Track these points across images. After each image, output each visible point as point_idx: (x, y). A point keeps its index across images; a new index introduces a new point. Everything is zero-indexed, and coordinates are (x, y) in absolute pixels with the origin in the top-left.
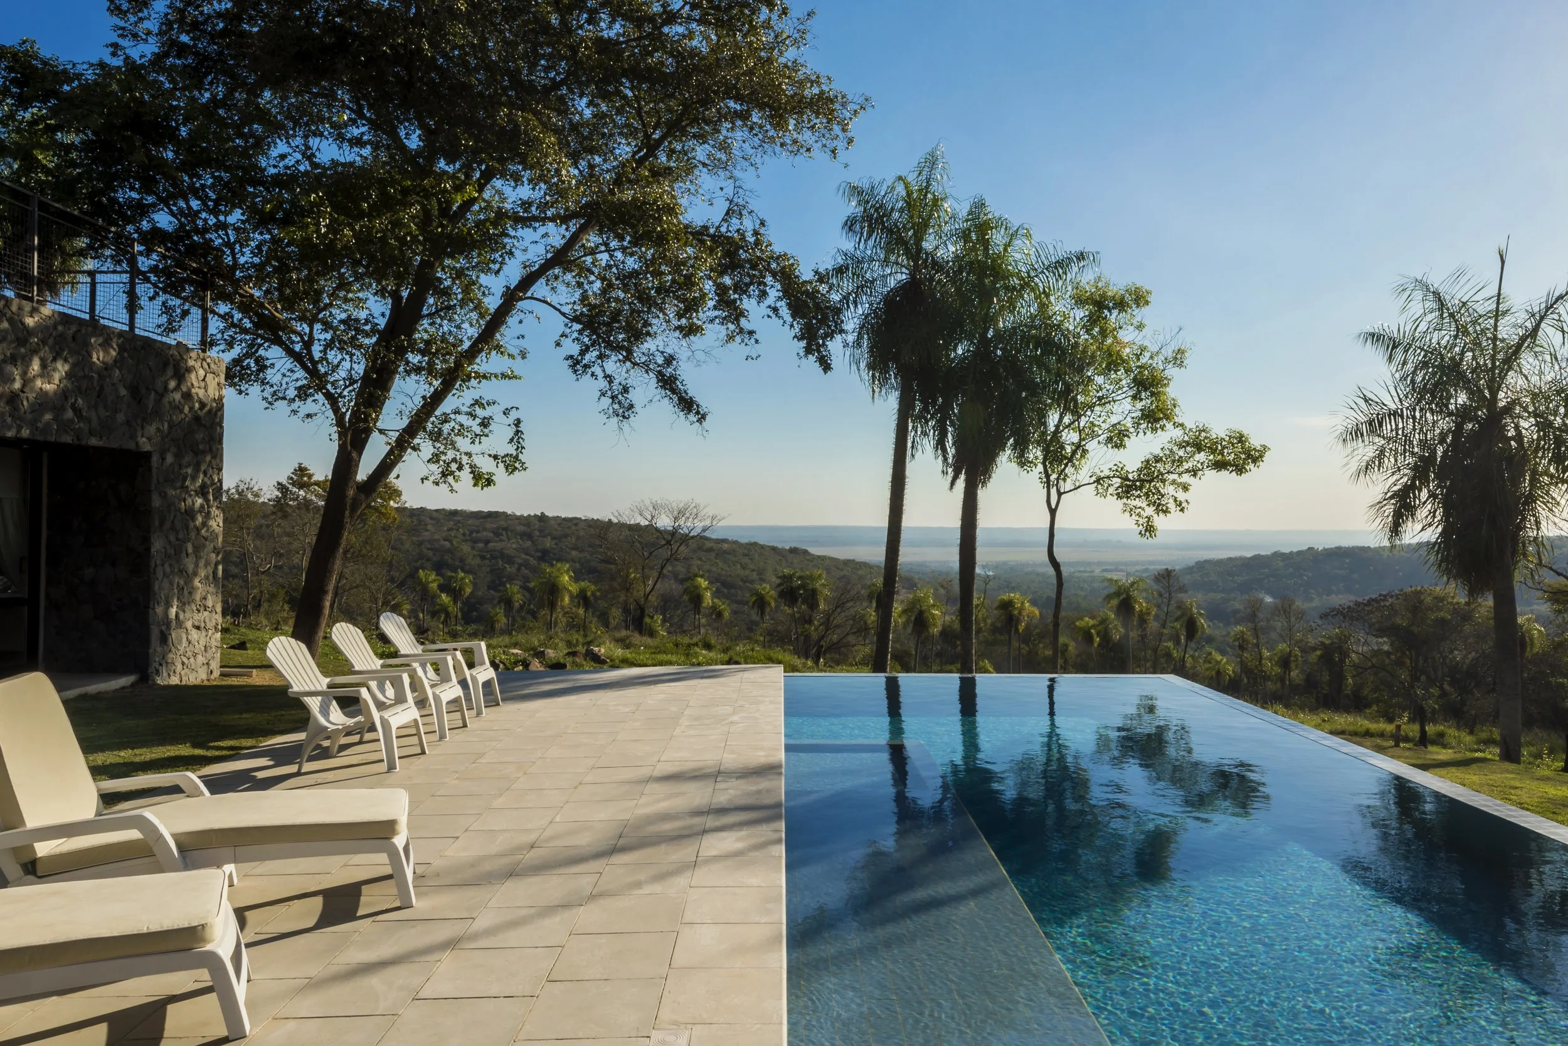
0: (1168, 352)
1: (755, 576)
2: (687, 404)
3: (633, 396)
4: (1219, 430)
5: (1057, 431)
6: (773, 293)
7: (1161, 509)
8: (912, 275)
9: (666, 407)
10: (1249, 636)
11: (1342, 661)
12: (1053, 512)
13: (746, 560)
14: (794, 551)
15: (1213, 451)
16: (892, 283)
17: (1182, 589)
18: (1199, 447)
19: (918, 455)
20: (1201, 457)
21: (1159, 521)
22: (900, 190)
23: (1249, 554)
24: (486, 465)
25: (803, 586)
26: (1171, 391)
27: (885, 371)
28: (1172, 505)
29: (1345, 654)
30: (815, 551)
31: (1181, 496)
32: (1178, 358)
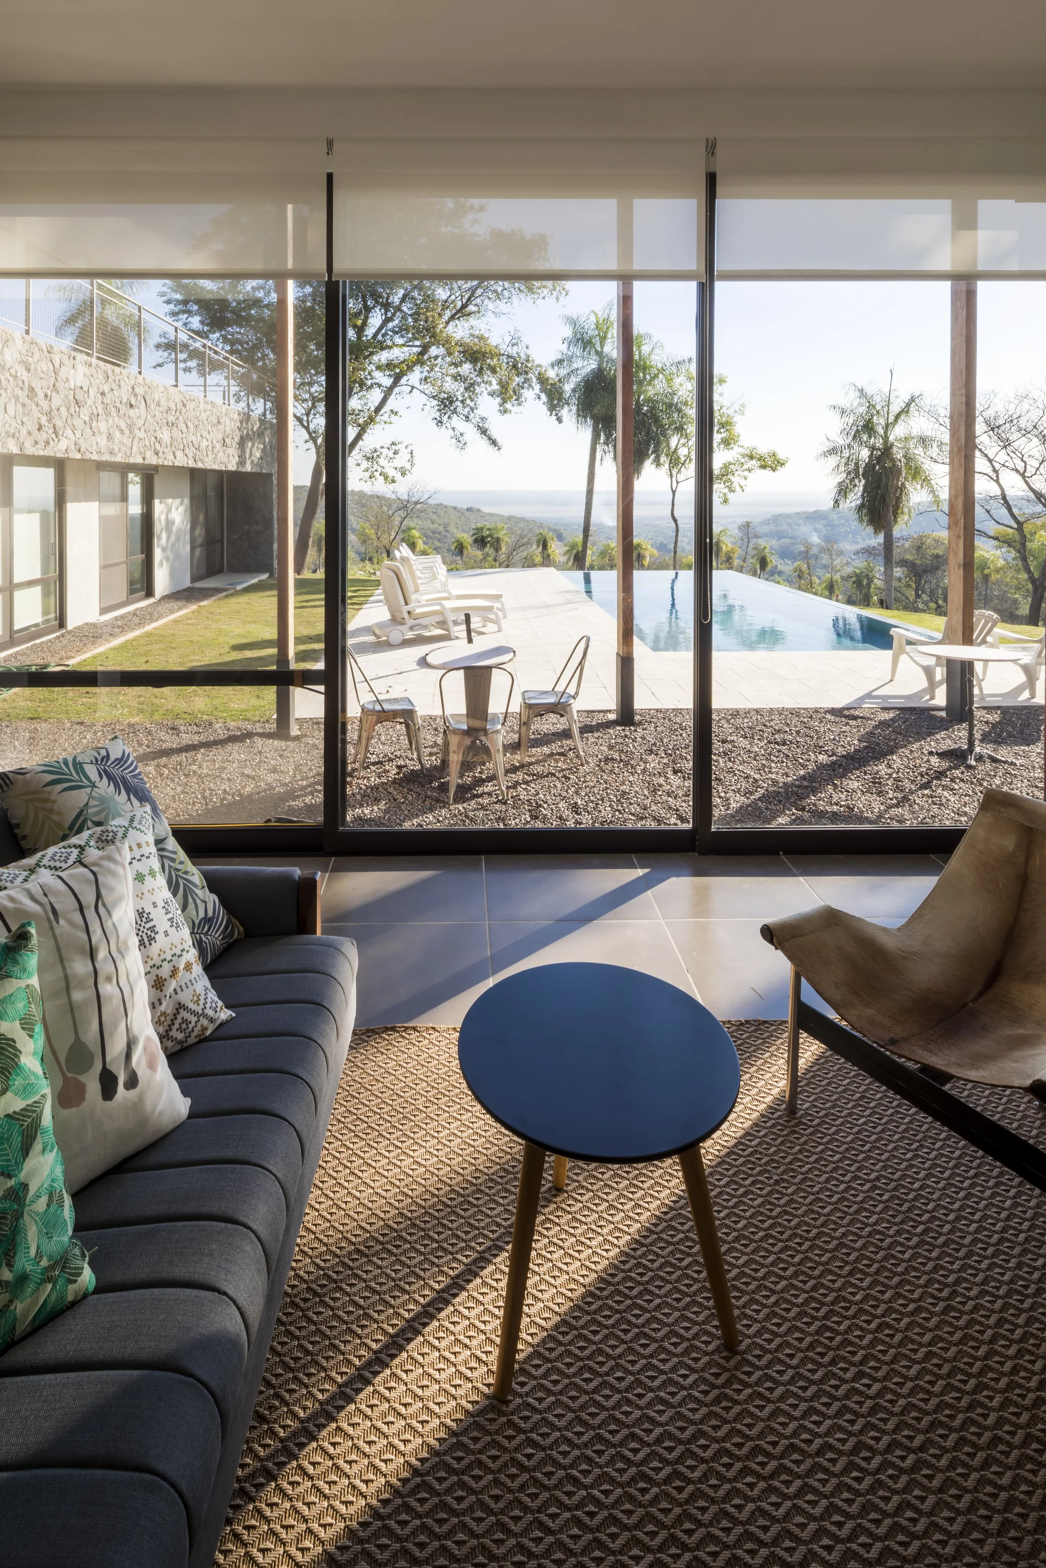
0: (737, 407)
1: (441, 529)
2: (494, 443)
3: (466, 438)
4: (763, 449)
5: (676, 449)
6: (537, 387)
7: (732, 490)
8: (599, 365)
9: (484, 442)
10: (804, 567)
11: (869, 585)
12: (674, 492)
13: (434, 517)
14: (469, 510)
15: (759, 460)
16: (588, 369)
17: (757, 536)
18: (751, 457)
19: (604, 463)
20: (754, 462)
21: (730, 496)
22: (593, 319)
23: (811, 510)
24: (391, 473)
25: (490, 536)
26: (738, 429)
27: (585, 417)
28: (738, 489)
29: (870, 581)
30: (486, 509)
31: (743, 482)
32: (741, 411)
